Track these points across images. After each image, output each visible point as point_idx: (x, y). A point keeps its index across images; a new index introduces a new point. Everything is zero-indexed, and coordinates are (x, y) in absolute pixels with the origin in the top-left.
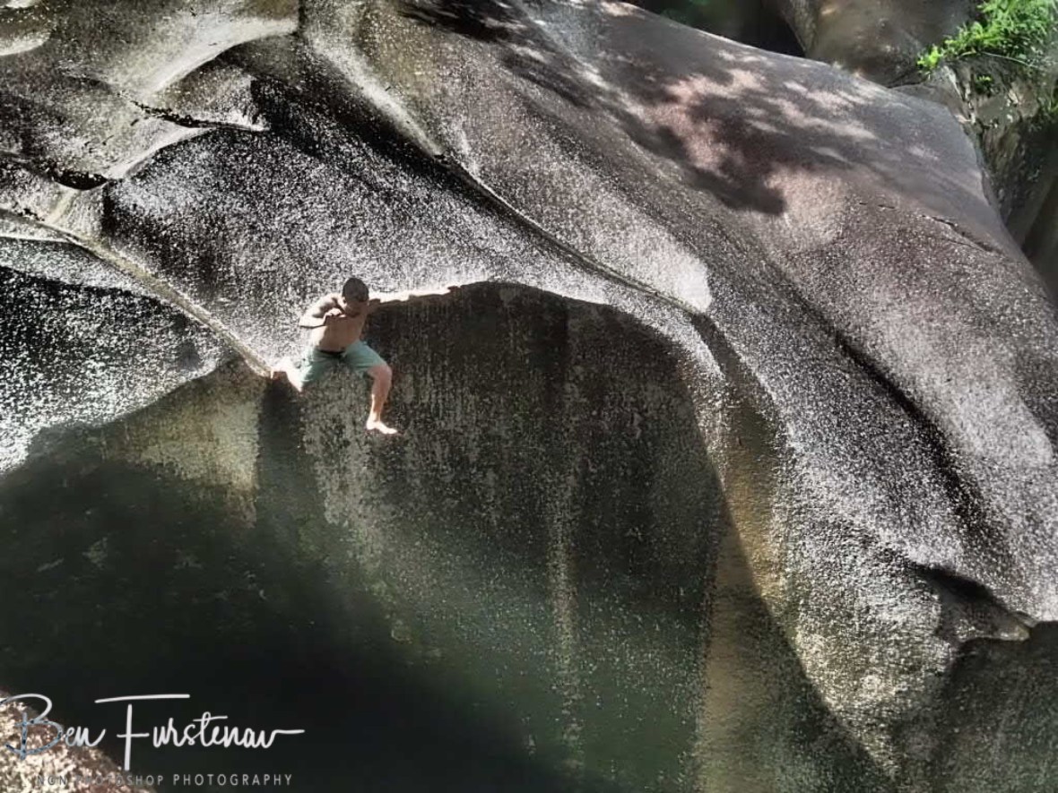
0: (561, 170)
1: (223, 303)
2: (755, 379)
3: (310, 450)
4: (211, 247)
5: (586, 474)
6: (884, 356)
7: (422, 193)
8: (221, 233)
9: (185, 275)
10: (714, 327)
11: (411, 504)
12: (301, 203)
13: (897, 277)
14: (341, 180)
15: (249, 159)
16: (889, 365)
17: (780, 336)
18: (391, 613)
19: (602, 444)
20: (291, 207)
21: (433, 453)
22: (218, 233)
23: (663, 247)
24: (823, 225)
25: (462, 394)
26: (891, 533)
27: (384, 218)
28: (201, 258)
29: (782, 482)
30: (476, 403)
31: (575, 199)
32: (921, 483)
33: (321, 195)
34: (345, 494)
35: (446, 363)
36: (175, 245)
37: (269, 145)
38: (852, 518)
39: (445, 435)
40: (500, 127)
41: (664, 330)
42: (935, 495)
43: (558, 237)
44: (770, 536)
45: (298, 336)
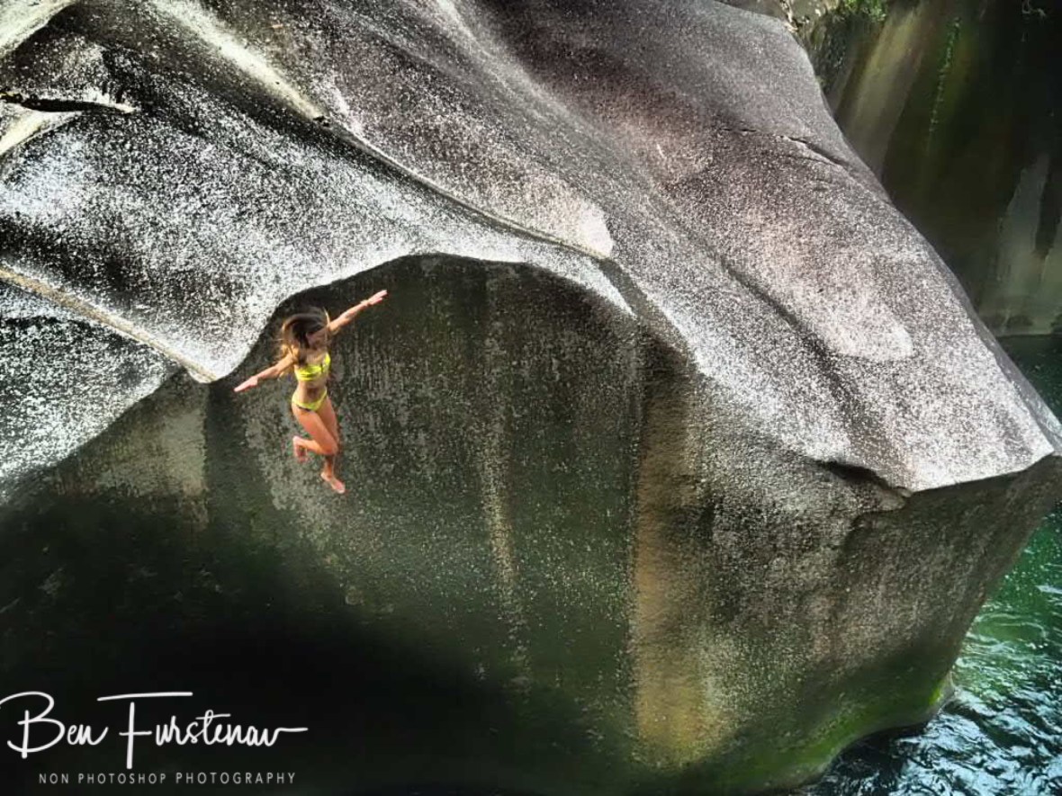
0: (446, 124)
1: (142, 310)
2: (663, 316)
3: (253, 444)
4: (116, 251)
5: (510, 419)
6: (764, 275)
7: (318, 165)
8: (123, 235)
9: (93, 285)
10: (620, 270)
11: (351, 476)
12: (197, 190)
13: (766, 198)
14: (235, 161)
15: (128, 146)
16: (770, 282)
17: (678, 270)
18: (344, 581)
19: (524, 390)
20: (187, 196)
21: (367, 424)
22: (119, 234)
23: (558, 194)
24: (694, 154)
25: (389, 364)
26: (792, 437)
27: (289, 198)
28: (106, 264)
29: (694, 405)
30: (403, 371)
31: (465, 152)
32: (810, 388)
33: (216, 180)
34: (289, 479)
35: (372, 337)
36: (75, 253)
37: (147, 128)
38: (757, 429)
39: (377, 405)
40: (375, 80)
41: (578, 280)
42: (823, 396)
43: (456, 193)
44: (686, 453)
45: (230, 335)
